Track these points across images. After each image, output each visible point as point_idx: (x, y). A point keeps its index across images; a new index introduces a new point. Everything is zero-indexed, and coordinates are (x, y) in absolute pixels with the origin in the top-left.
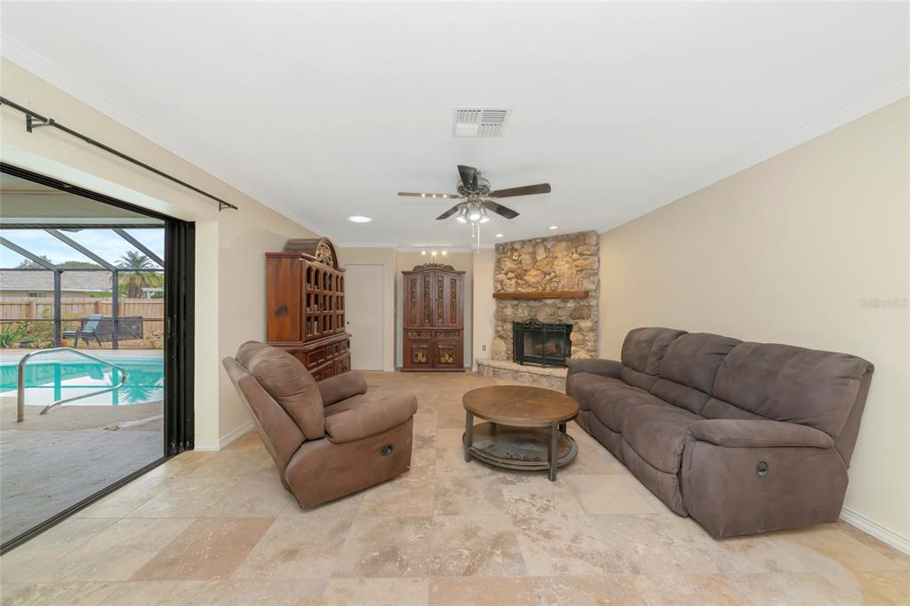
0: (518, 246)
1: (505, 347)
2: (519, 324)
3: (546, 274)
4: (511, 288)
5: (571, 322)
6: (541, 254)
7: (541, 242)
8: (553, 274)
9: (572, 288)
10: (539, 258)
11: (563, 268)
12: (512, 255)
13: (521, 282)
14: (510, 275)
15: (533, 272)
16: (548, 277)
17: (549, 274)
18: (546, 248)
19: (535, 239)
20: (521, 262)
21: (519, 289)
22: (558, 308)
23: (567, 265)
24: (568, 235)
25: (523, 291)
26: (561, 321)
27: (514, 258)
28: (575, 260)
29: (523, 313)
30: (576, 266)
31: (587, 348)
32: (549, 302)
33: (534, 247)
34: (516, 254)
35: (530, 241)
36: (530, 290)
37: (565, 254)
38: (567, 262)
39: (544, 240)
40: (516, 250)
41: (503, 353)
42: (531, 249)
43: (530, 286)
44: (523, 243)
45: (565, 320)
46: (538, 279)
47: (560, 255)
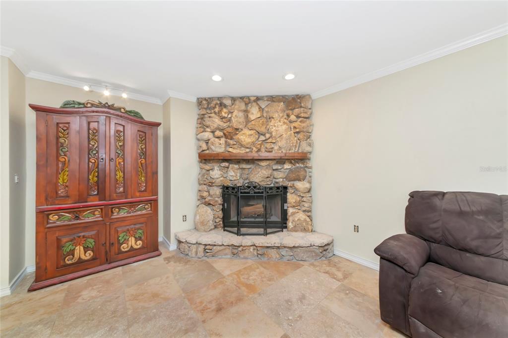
0: (228, 102)
1: (211, 214)
2: (227, 188)
3: (260, 134)
4: (219, 147)
5: (286, 184)
6: (254, 113)
7: (254, 101)
8: (268, 136)
9: (290, 150)
10: (252, 117)
11: (280, 128)
12: (220, 111)
13: (231, 142)
14: (218, 133)
15: (246, 131)
16: (262, 138)
17: (264, 135)
18: (260, 108)
19: (248, 97)
20: (230, 120)
21: (230, 150)
22: (274, 170)
23: (284, 127)
24: (283, 97)
25: (234, 151)
26: (277, 183)
27: (223, 114)
28: (291, 122)
29: (234, 175)
30: (295, 128)
31: (304, 209)
32: (264, 164)
33: (246, 104)
34: (225, 110)
35: (242, 98)
36: (242, 151)
37: (281, 115)
38: (284, 123)
39: (258, 99)
40: (225, 106)
41: (211, 222)
42: (243, 107)
43: (242, 146)
44: (234, 99)
45: (281, 182)
46: (253, 139)
47: (276, 115)
